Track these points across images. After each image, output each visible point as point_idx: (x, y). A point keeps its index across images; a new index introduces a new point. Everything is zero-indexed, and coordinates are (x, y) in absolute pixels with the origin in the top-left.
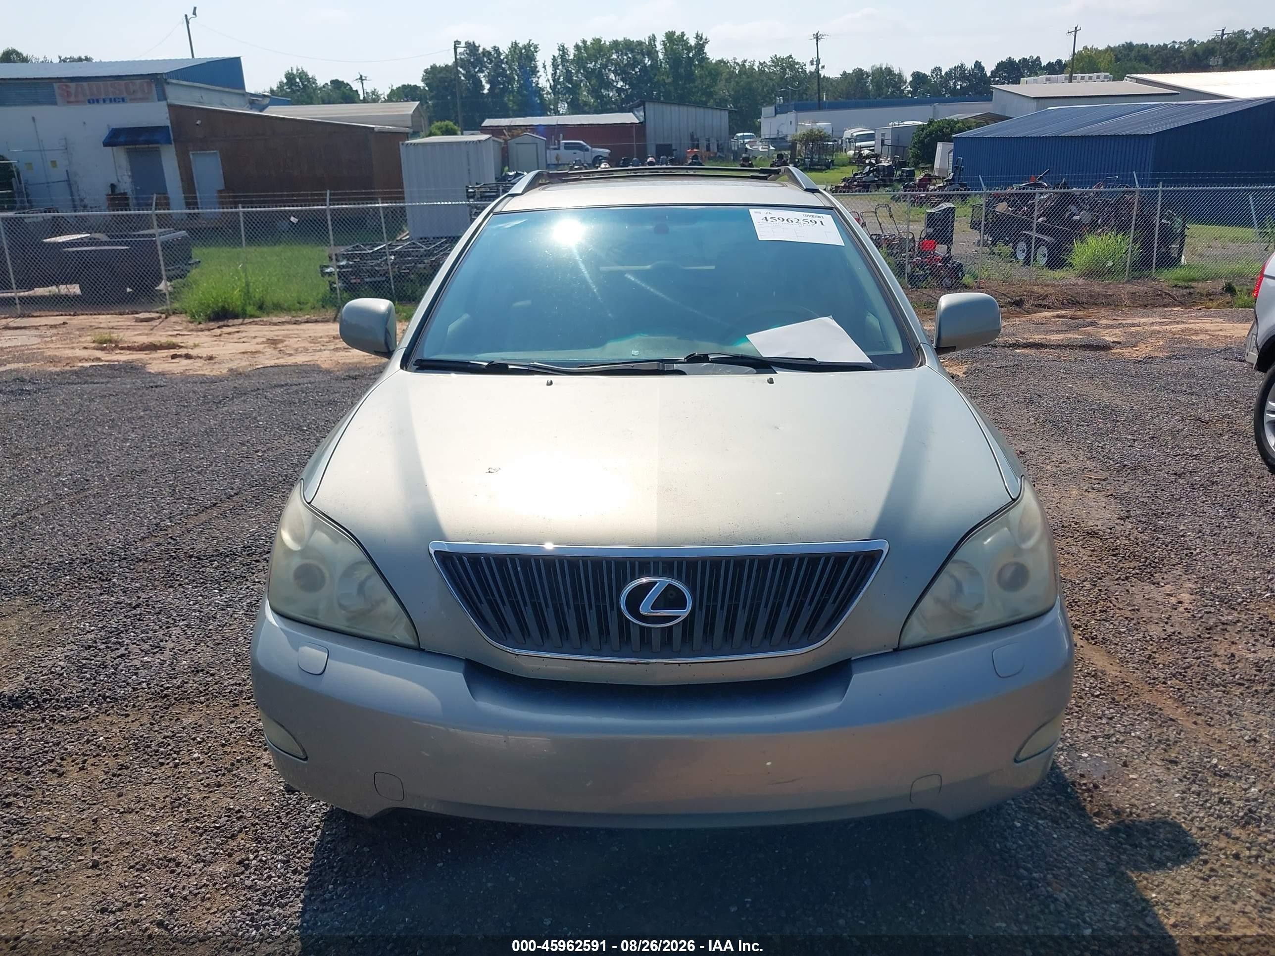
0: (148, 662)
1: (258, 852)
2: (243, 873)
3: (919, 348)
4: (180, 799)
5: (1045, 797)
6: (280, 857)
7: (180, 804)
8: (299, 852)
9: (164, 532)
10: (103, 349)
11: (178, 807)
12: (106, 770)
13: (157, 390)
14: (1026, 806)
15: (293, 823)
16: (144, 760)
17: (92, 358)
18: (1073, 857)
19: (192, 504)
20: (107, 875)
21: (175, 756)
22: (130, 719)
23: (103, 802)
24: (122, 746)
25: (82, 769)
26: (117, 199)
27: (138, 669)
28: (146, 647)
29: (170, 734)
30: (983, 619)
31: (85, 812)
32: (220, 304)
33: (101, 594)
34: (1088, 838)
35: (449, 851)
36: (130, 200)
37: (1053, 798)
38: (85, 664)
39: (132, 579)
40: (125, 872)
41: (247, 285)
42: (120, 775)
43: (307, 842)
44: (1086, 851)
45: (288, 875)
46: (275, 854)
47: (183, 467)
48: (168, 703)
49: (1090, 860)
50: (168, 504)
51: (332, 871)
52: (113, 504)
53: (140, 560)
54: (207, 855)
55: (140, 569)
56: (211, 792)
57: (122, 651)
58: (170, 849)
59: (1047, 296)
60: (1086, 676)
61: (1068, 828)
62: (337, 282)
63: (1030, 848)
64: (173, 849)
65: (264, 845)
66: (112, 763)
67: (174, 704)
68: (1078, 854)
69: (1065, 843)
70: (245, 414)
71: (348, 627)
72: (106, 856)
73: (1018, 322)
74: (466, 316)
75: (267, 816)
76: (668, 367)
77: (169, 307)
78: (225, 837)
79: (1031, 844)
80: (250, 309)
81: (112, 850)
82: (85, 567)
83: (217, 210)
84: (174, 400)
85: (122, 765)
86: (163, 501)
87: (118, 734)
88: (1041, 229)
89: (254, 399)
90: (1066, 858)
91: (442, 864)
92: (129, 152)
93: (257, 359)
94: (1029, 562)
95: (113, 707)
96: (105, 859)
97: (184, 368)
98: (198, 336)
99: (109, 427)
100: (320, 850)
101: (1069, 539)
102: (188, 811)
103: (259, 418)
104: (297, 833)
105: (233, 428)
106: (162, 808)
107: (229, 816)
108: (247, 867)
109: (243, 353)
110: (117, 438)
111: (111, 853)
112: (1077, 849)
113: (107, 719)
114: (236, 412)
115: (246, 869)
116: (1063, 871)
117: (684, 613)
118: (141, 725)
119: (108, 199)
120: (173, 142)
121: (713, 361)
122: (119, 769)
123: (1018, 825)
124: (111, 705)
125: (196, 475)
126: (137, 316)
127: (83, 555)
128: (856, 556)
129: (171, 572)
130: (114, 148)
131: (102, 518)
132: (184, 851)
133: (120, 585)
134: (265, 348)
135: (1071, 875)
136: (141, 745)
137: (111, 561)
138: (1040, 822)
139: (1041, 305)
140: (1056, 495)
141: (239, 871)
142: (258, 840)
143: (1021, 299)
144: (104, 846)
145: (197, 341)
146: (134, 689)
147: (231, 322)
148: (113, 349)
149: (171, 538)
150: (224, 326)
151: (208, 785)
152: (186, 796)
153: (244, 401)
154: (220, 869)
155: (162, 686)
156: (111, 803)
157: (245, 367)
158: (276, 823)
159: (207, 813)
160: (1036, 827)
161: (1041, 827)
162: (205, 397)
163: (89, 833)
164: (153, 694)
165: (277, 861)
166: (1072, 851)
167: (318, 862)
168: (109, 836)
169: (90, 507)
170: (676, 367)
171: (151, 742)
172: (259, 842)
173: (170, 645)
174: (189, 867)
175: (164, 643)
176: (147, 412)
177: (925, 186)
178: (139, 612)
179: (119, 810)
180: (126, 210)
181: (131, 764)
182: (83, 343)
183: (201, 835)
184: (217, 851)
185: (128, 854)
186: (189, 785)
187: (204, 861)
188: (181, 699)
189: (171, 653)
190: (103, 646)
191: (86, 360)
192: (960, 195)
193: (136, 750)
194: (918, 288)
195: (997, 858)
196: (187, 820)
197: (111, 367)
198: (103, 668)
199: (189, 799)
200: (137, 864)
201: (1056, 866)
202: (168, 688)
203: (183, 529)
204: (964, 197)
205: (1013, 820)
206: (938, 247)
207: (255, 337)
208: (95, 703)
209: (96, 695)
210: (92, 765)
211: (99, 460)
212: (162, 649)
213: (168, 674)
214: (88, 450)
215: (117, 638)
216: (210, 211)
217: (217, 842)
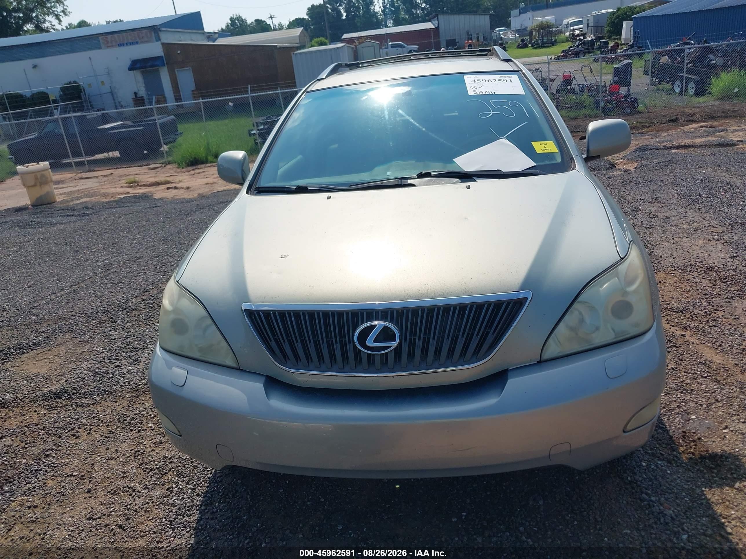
0: (130, 370)
1: (178, 483)
2: (169, 495)
3: (572, 159)
4: (139, 451)
5: (664, 446)
6: (190, 486)
7: (139, 454)
8: (201, 483)
9: (148, 293)
10: (131, 187)
11: (138, 456)
12: (102, 434)
13: (155, 209)
14: (650, 452)
15: (199, 465)
16: (122, 428)
17: (125, 192)
18: (679, 486)
19: (165, 275)
20: (95, 497)
21: (139, 425)
22: (117, 404)
23: (98, 453)
24: (111, 420)
25: (89, 434)
26: (138, 100)
27: (125, 374)
28: (131, 361)
29: (138, 412)
30: (598, 339)
31: (88, 460)
32: (193, 157)
33: (111, 330)
34: (691, 473)
35: (287, 482)
36: (145, 101)
37: (669, 446)
38: (97, 372)
39: (128, 321)
40: (105, 495)
41: (208, 144)
42: (109, 437)
43: (206, 477)
44: (688, 481)
45: (194, 497)
46: (188, 484)
47: (163, 253)
48: (138, 394)
49: (691, 487)
50: (152, 276)
51: (219, 495)
52: (123, 278)
53: (133, 310)
54: (150, 485)
55: (133, 315)
56: (156, 447)
57: (118, 364)
58: (131, 481)
59: (694, 114)
60: (699, 364)
61: (678, 466)
62: (258, 138)
63: (651, 480)
64: (132, 481)
65: (182, 479)
66: (105, 430)
67: (142, 394)
68: (683, 484)
69: (675, 477)
70: (200, 220)
71: (200, 356)
72: (96, 486)
73: (674, 133)
74: (300, 157)
75: (186, 461)
76: (404, 182)
77: (166, 160)
78: (162, 474)
79: (651, 477)
80: (210, 158)
81: (99, 482)
82: (104, 315)
83: (193, 102)
84: (163, 214)
85: (110, 431)
86: (150, 274)
87: (110, 413)
88: (689, 71)
89: (207, 211)
90: (674, 487)
91: (282, 490)
92: (143, 73)
93: (213, 187)
94: (632, 299)
95: (109, 397)
96: (95, 488)
97: (174, 195)
98: (182, 176)
99: (127, 232)
100: (213, 482)
101: (695, 273)
102: (143, 458)
103: (208, 222)
104: (201, 471)
105: (192, 229)
106: (129, 457)
107: (165, 462)
108: (171, 492)
109: (206, 184)
110: (129, 238)
111: (99, 483)
112: (683, 481)
113: (106, 404)
114: (196, 220)
115: (171, 493)
116: (672, 495)
117: (394, 345)
118: (123, 407)
119: (133, 101)
120: (166, 65)
121: (435, 176)
122: (109, 434)
123: (644, 464)
124: (108, 395)
125: (169, 258)
126: (149, 166)
127: (104, 308)
128: (509, 302)
129: (149, 316)
130: (135, 71)
131: (116, 286)
132: (138, 482)
133: (121, 325)
134: (218, 180)
135: (677, 498)
136: (122, 419)
137: (118, 311)
138: (659, 462)
139: (690, 120)
140: (688, 244)
141: (167, 495)
142: (179, 476)
143: (677, 118)
144: (95, 480)
145: (181, 178)
146: (121, 386)
147: (199, 166)
148: (136, 187)
149: (151, 296)
150: (196, 169)
151: (155, 443)
152: (142, 449)
153: (202, 213)
154: (156, 493)
155: (136, 384)
156: (102, 454)
157: (207, 192)
158: (190, 466)
159: (153, 460)
160: (656, 466)
161: (660, 466)
162: (180, 211)
163: (89, 472)
164: (131, 389)
165: (188, 489)
166: (679, 482)
167: (211, 489)
168: (99, 474)
169: (111, 279)
170: (410, 181)
171: (127, 417)
172: (180, 477)
173: (144, 359)
174: (140, 492)
175: (141, 358)
176: (148, 222)
177: (615, 50)
178: (129, 341)
179: (105, 458)
180: (144, 106)
181: (115, 430)
182: (121, 184)
183: (148, 473)
184: (156, 482)
185: (107, 484)
186: (145, 443)
187: (148, 488)
188: (146, 391)
189: (144, 364)
190: (108, 361)
191: (122, 194)
192: (637, 54)
193: (119, 422)
194: (609, 115)
195: (628, 486)
196: (142, 464)
197: (134, 197)
198: (107, 374)
199: (144, 451)
200: (112, 490)
201: (667, 492)
202: (139, 385)
203: (159, 290)
204: (640, 55)
205: (642, 461)
206: (621, 89)
207: (213, 174)
208: (100, 395)
209: (101, 390)
210: (95, 431)
211: (119, 252)
212: (139, 362)
213: (141, 377)
214: (114, 247)
215: (116, 356)
216: (188, 102)
217: (157, 477)
